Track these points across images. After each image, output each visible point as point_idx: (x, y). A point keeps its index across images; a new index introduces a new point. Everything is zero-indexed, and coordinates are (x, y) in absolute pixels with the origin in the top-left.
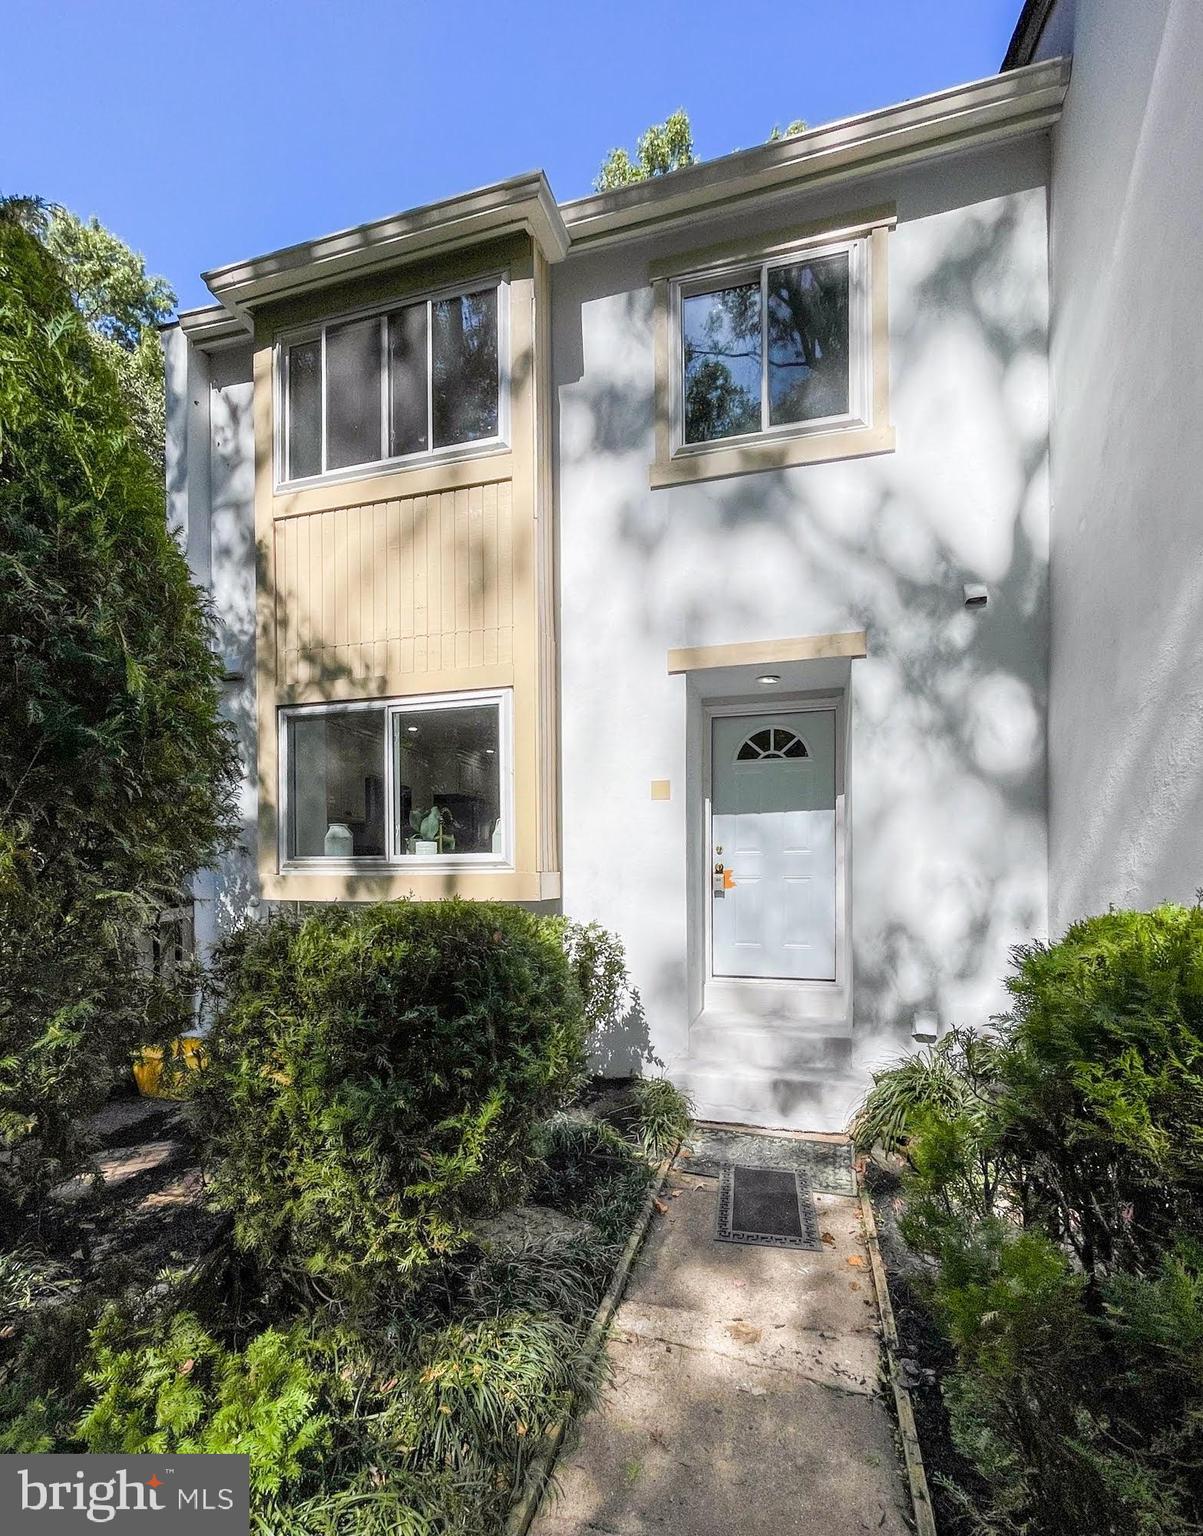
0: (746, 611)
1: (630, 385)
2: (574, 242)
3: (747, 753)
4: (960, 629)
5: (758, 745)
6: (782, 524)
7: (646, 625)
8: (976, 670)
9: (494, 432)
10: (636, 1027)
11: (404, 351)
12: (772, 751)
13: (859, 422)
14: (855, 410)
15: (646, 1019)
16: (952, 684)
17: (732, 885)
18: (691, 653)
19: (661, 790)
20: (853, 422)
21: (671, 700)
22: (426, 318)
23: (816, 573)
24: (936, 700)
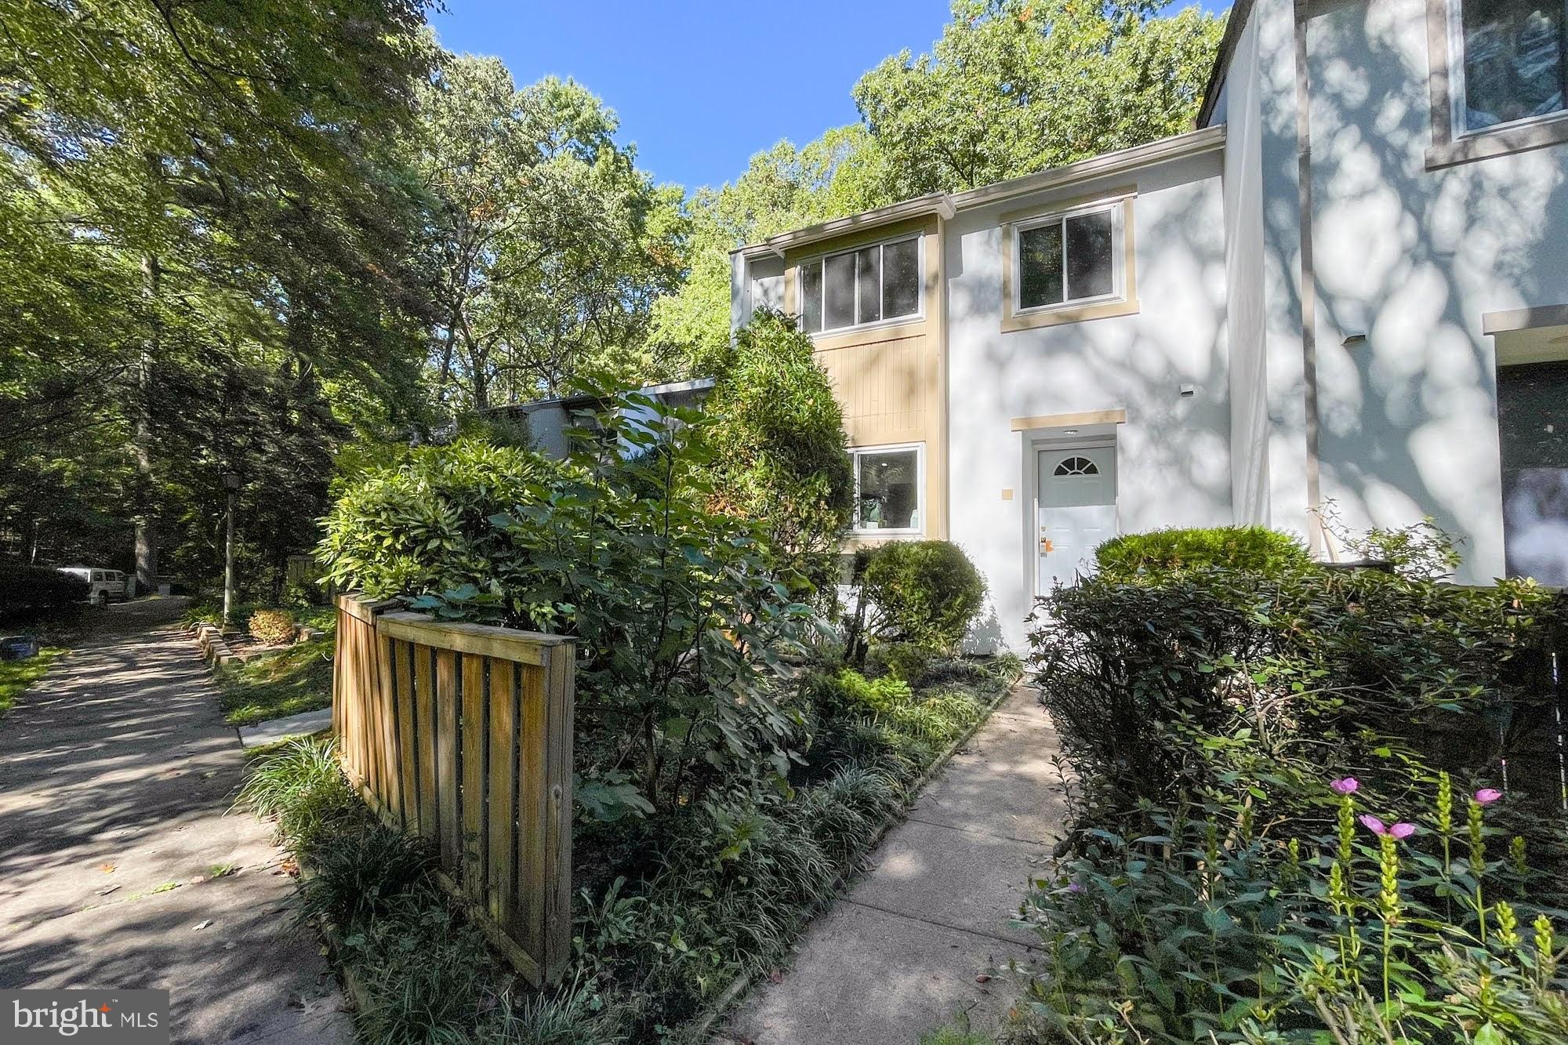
0: (1057, 398)
1: (990, 278)
2: (958, 209)
3: (1060, 471)
4: (1181, 408)
5: (1068, 467)
6: (1078, 352)
7: (1001, 406)
8: (1190, 431)
9: (916, 311)
10: (993, 627)
11: (868, 270)
12: (1076, 470)
13: (1119, 298)
14: (1116, 292)
15: (999, 622)
16: (1179, 438)
17: (1051, 549)
18: (1027, 420)
19: (1007, 495)
20: (1115, 298)
21: (1013, 445)
22: (880, 255)
23: (1098, 378)
24: (1169, 447)
